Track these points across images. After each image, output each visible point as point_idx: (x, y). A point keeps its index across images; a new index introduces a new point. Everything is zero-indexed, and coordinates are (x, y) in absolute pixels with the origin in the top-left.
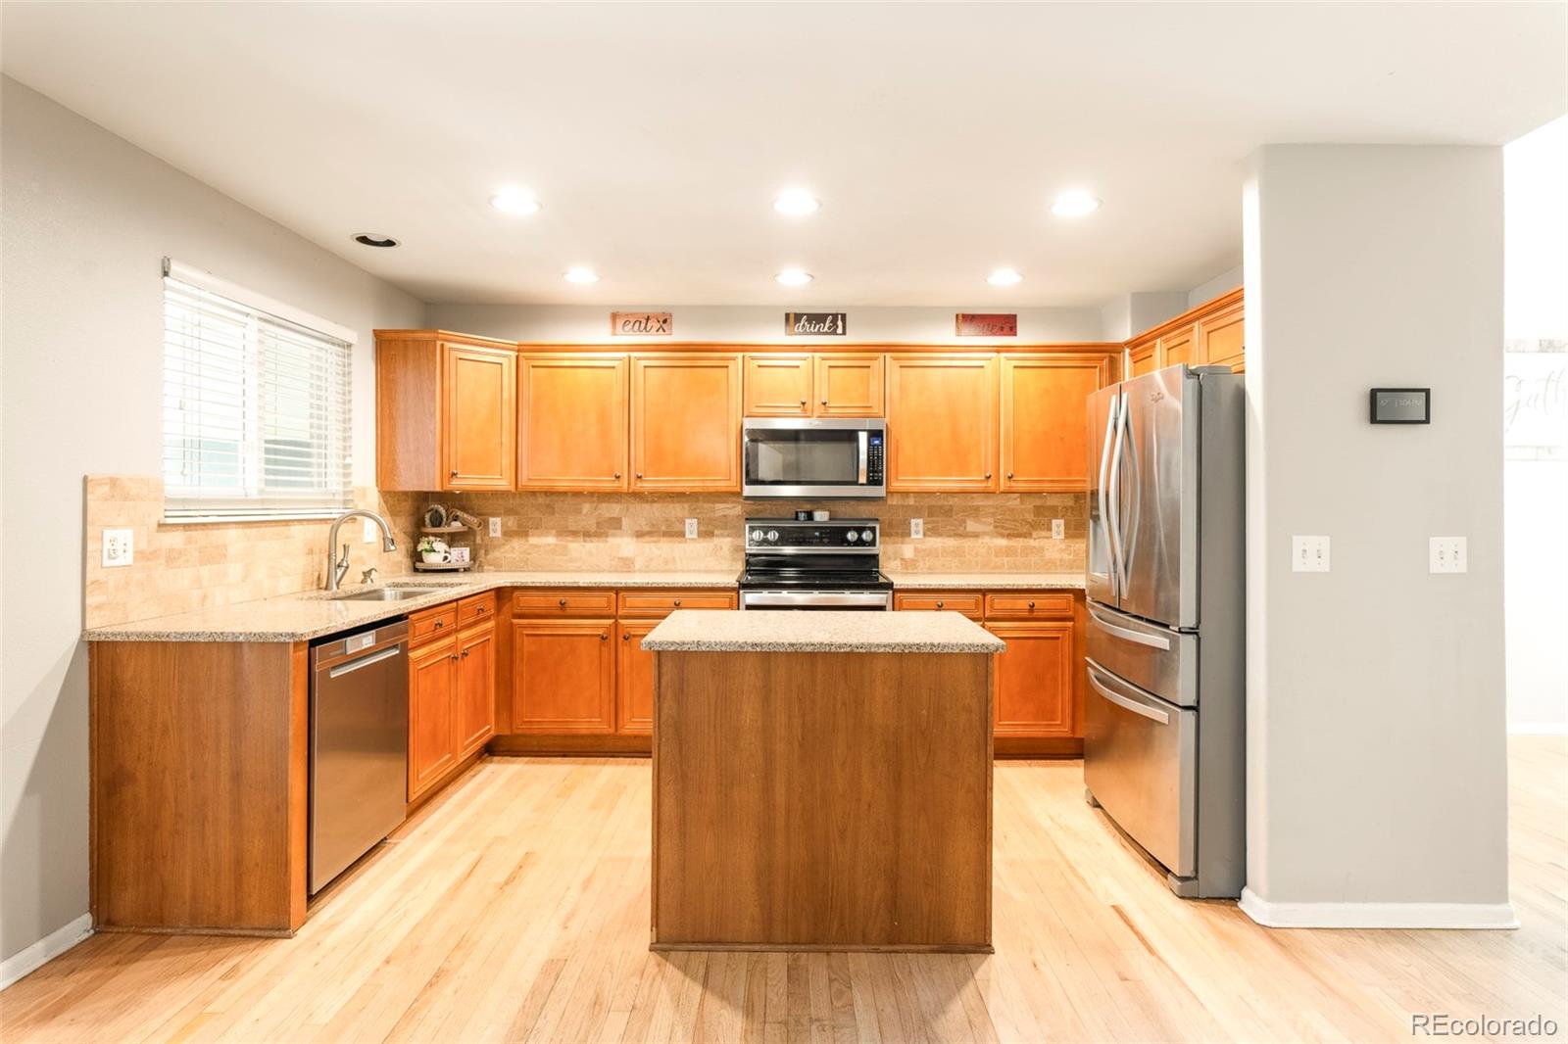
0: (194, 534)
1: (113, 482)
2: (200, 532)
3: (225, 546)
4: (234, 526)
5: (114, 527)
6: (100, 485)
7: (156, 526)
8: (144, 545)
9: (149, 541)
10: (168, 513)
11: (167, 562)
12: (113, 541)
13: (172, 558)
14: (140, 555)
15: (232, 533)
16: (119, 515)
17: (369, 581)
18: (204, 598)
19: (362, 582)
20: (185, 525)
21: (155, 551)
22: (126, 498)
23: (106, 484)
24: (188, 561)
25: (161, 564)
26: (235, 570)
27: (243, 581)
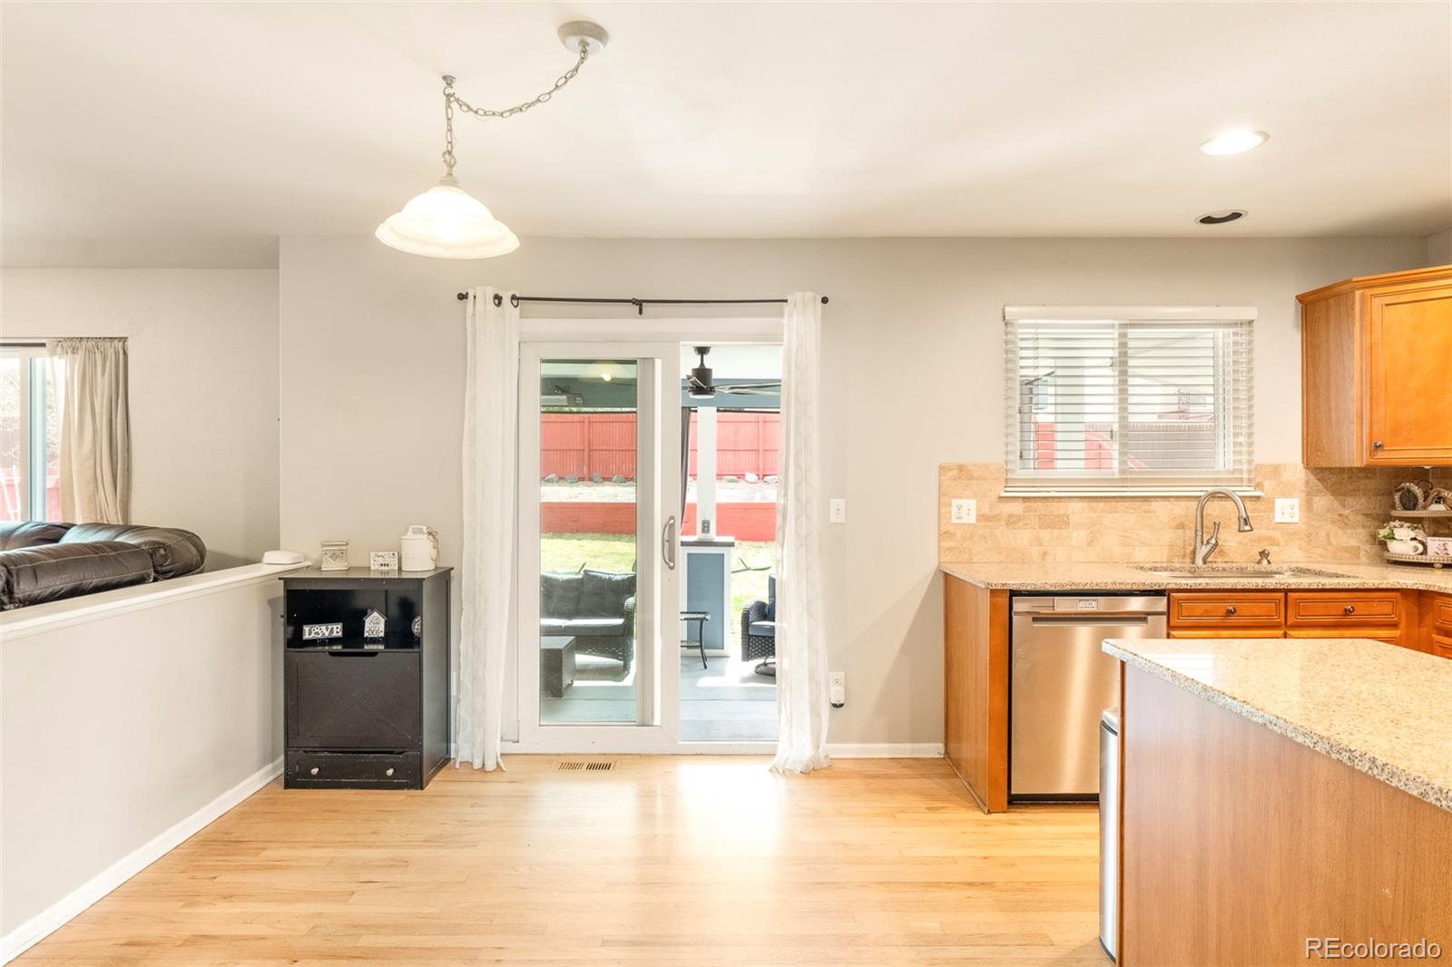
0: (1033, 505)
1: (961, 468)
2: (1040, 504)
3: (1068, 516)
4: (1078, 500)
5: (961, 498)
6: (950, 470)
7: (996, 498)
8: (986, 510)
9: (991, 508)
10: (1007, 489)
11: (1007, 524)
12: (959, 508)
13: (1012, 521)
14: (981, 517)
15: (1074, 507)
16: (965, 490)
17: (1265, 562)
18: (1045, 554)
19: (1258, 563)
20: (1024, 498)
21: (996, 515)
22: (971, 477)
23: (954, 469)
24: (1027, 524)
25: (1002, 525)
26: (1078, 536)
27: (1088, 545)
